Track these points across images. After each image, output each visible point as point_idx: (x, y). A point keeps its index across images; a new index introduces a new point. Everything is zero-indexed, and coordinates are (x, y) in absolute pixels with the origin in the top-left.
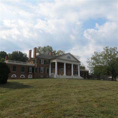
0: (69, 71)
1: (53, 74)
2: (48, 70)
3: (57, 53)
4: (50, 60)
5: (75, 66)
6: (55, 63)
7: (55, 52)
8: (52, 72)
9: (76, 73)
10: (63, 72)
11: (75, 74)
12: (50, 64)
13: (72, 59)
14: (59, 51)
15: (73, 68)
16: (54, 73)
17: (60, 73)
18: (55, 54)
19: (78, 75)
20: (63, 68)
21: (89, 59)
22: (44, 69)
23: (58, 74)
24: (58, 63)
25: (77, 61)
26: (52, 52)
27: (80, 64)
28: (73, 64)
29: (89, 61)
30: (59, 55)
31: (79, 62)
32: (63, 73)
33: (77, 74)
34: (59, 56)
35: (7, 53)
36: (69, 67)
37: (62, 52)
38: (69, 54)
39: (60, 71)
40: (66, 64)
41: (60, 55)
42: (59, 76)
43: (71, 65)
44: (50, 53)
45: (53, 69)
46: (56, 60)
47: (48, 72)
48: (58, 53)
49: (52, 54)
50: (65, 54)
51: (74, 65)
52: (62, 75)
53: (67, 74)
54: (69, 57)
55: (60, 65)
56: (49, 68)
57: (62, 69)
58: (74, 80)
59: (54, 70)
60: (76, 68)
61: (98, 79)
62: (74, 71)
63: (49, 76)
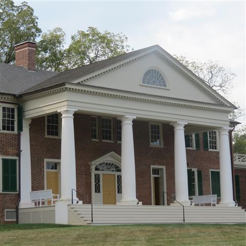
0: (156, 171)
1: (46, 194)
3: (69, 51)
4: (20, 101)
7: (54, 41)
8: (37, 185)
9: (205, 185)
10: (119, 178)
11: (201, 193)
12: (20, 128)
13: (178, 88)
14: (84, 35)
15: (188, 152)
16: (57, 190)
17: (98, 190)
18: (56, 59)
19: (219, 201)
20: (118, 150)
23: (84, 194)
24: (81, 119)
26: (38, 40)
27: (234, 124)
28: (181, 119)
30: (86, 62)
31: (225, 106)
32: (120, 191)
33: (217, 191)
34: (83, 70)
36: (157, 144)
37: (105, 40)
38: (158, 52)
39: (97, 178)
40: (134, 121)
41: (95, 66)
42: (89, 206)
43: (168, 130)
44: (22, 52)
46: (65, 96)
48: (78, 49)
49: (33, 62)
50: (125, 56)
51: (189, 129)
52: (114, 202)
53: (143, 197)
54: (153, 77)
56: (19, 155)
57: (107, 158)
58: (192, 231)
59: (56, 166)
60: (206, 147)
62: (195, 170)
63: (17, 208)
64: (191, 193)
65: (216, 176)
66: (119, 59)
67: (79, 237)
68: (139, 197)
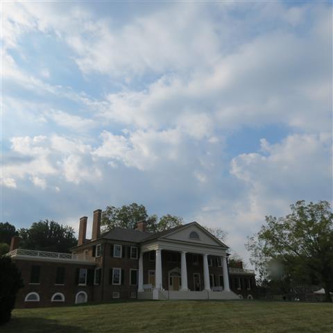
0: (196, 276)
1: (149, 286)
2: (135, 275)
3: (159, 224)
4: (139, 245)
5: (215, 262)
6: (153, 252)
7: (154, 220)
8: (145, 282)
9: (217, 281)
10: (180, 279)
11: (215, 285)
12: (139, 257)
13: (204, 240)
14: (165, 218)
15: (209, 267)
16: (154, 284)
17: (171, 284)
18: (154, 227)
19: (223, 289)
20: (179, 266)
21: (252, 239)
22: (122, 271)
23: (165, 285)
24: (164, 253)
25: (216, 244)
26: (147, 220)
27: (228, 255)
28: (206, 253)
29: (252, 243)
30: (166, 229)
31: (225, 248)
32: (181, 284)
33: (222, 284)
34: (165, 232)
35: (18, 228)
36: (196, 264)
37: (174, 220)
38: (195, 225)
39: (171, 278)
40: (186, 254)
41: (170, 230)
42: (167, 292)
43: (200, 257)
44: (140, 224)
45: (150, 271)
46: (158, 243)
47: (135, 281)
48: (163, 223)
49: (145, 228)
50: (182, 226)
51: (209, 257)
52: (178, 290)
53: (191, 287)
54: (194, 235)
55: (171, 259)
56: (138, 268)
57: (174, 270)
58: (213, 303)
59: (154, 273)
60: (217, 265)
61: (284, 298)
62: (213, 275)
63: (137, 291)
64: (211, 285)
65: (222, 278)
66: (180, 228)
67: (163, 306)
68: (189, 287)
